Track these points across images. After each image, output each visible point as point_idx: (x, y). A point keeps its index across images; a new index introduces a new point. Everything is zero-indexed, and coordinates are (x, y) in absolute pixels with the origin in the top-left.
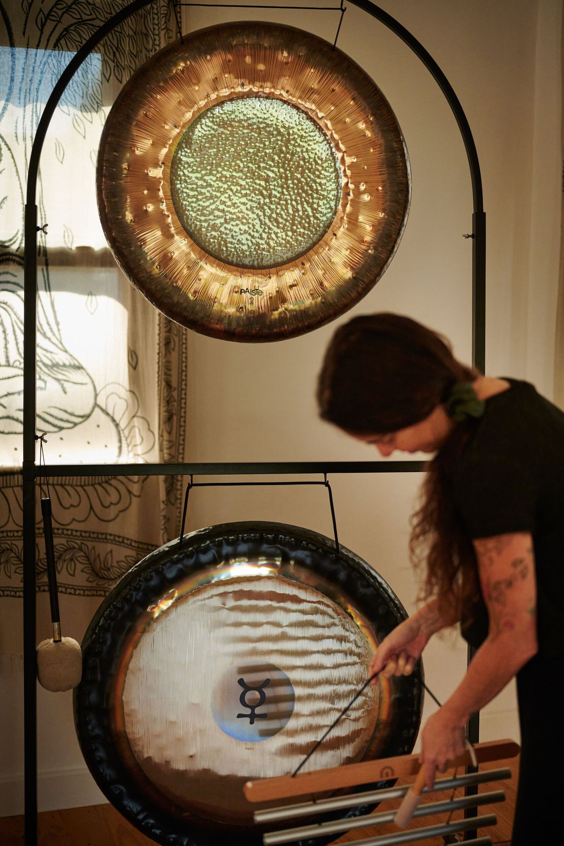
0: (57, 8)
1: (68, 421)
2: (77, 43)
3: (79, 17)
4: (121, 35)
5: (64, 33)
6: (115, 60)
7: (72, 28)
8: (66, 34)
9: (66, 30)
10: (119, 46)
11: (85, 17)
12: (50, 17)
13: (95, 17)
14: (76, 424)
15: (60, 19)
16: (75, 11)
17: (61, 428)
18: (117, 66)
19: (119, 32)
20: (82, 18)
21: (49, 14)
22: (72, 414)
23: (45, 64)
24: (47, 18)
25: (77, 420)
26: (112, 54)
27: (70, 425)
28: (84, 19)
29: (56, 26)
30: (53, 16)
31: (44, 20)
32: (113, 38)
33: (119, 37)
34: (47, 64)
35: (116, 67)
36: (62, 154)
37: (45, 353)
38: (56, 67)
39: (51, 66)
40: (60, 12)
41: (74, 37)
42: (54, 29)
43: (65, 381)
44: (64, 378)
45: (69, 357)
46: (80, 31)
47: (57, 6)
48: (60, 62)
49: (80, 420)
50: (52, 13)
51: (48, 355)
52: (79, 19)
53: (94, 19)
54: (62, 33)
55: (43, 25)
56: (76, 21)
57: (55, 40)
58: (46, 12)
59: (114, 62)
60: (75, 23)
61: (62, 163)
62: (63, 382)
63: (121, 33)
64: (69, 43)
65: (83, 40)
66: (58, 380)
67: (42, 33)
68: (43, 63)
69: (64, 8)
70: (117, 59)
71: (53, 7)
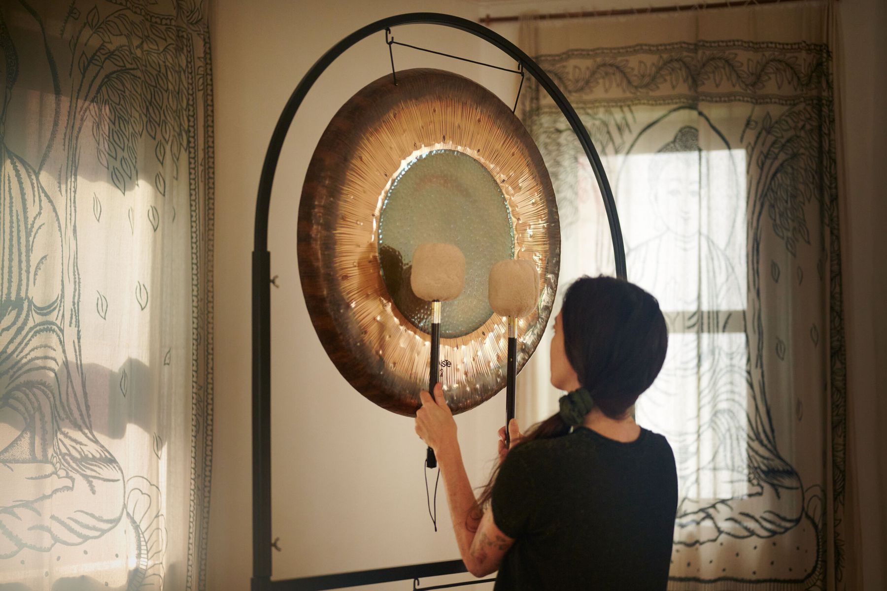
0: (101, 53)
1: (94, 528)
2: (119, 92)
3: (123, 65)
4: (156, 89)
5: (106, 80)
6: (148, 115)
7: (114, 75)
8: (107, 81)
9: (107, 76)
10: (153, 100)
11: (128, 66)
12: (94, 61)
13: (136, 67)
14: (104, 532)
15: (103, 64)
16: (118, 58)
17: (86, 538)
18: (150, 121)
19: (153, 86)
20: (125, 66)
21: (93, 57)
22: (100, 519)
23: (86, 111)
24: (90, 62)
25: (105, 526)
26: (145, 108)
27: (97, 534)
28: (127, 67)
29: (99, 71)
30: (96, 60)
31: (86, 64)
32: (147, 92)
33: (152, 91)
34: (88, 111)
35: (148, 123)
36: (99, 210)
37: (74, 444)
38: (98, 115)
39: (93, 113)
40: (103, 58)
41: (116, 86)
42: (97, 75)
43: (94, 477)
44: (94, 474)
45: (99, 449)
46: (123, 79)
47: (101, 51)
48: (101, 110)
49: (108, 526)
50: (96, 57)
51: (78, 447)
52: (122, 67)
53: (134, 69)
54: (103, 80)
55: (85, 69)
56: (119, 69)
57: (97, 87)
58: (89, 56)
59: (146, 116)
60: (118, 71)
61: (98, 221)
62: (91, 479)
63: (156, 87)
64: (110, 92)
65: (126, 90)
66: (86, 477)
67: (84, 77)
68: (84, 109)
69: (107, 53)
70: (149, 113)
71: (97, 51)
